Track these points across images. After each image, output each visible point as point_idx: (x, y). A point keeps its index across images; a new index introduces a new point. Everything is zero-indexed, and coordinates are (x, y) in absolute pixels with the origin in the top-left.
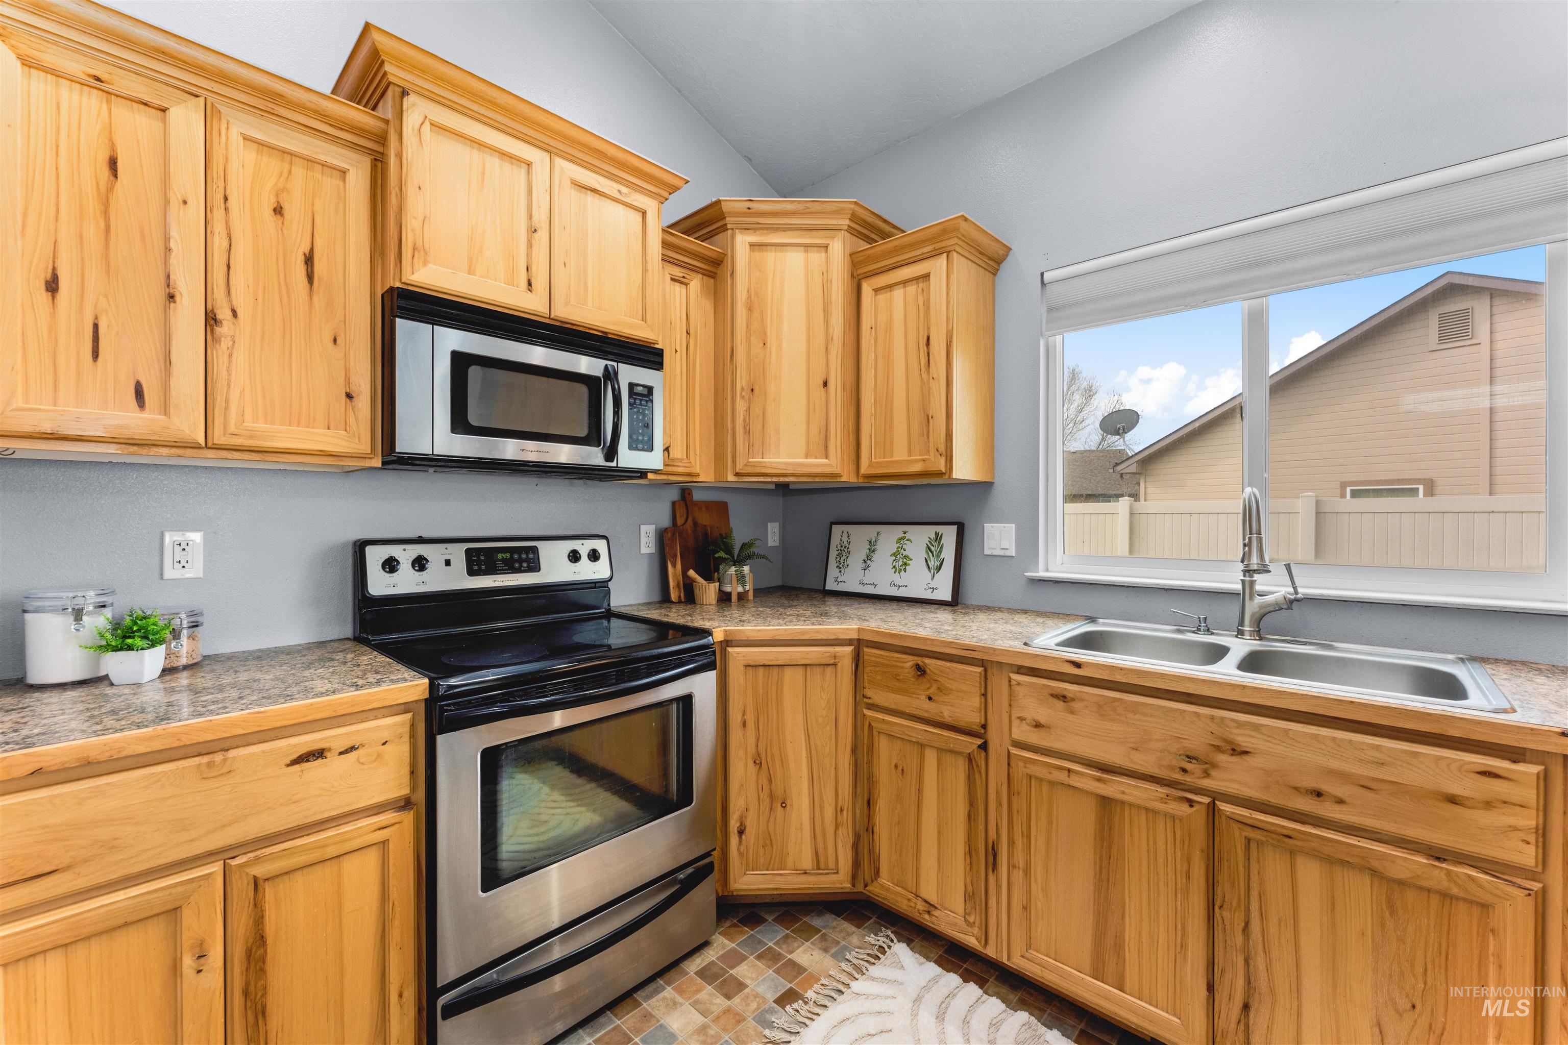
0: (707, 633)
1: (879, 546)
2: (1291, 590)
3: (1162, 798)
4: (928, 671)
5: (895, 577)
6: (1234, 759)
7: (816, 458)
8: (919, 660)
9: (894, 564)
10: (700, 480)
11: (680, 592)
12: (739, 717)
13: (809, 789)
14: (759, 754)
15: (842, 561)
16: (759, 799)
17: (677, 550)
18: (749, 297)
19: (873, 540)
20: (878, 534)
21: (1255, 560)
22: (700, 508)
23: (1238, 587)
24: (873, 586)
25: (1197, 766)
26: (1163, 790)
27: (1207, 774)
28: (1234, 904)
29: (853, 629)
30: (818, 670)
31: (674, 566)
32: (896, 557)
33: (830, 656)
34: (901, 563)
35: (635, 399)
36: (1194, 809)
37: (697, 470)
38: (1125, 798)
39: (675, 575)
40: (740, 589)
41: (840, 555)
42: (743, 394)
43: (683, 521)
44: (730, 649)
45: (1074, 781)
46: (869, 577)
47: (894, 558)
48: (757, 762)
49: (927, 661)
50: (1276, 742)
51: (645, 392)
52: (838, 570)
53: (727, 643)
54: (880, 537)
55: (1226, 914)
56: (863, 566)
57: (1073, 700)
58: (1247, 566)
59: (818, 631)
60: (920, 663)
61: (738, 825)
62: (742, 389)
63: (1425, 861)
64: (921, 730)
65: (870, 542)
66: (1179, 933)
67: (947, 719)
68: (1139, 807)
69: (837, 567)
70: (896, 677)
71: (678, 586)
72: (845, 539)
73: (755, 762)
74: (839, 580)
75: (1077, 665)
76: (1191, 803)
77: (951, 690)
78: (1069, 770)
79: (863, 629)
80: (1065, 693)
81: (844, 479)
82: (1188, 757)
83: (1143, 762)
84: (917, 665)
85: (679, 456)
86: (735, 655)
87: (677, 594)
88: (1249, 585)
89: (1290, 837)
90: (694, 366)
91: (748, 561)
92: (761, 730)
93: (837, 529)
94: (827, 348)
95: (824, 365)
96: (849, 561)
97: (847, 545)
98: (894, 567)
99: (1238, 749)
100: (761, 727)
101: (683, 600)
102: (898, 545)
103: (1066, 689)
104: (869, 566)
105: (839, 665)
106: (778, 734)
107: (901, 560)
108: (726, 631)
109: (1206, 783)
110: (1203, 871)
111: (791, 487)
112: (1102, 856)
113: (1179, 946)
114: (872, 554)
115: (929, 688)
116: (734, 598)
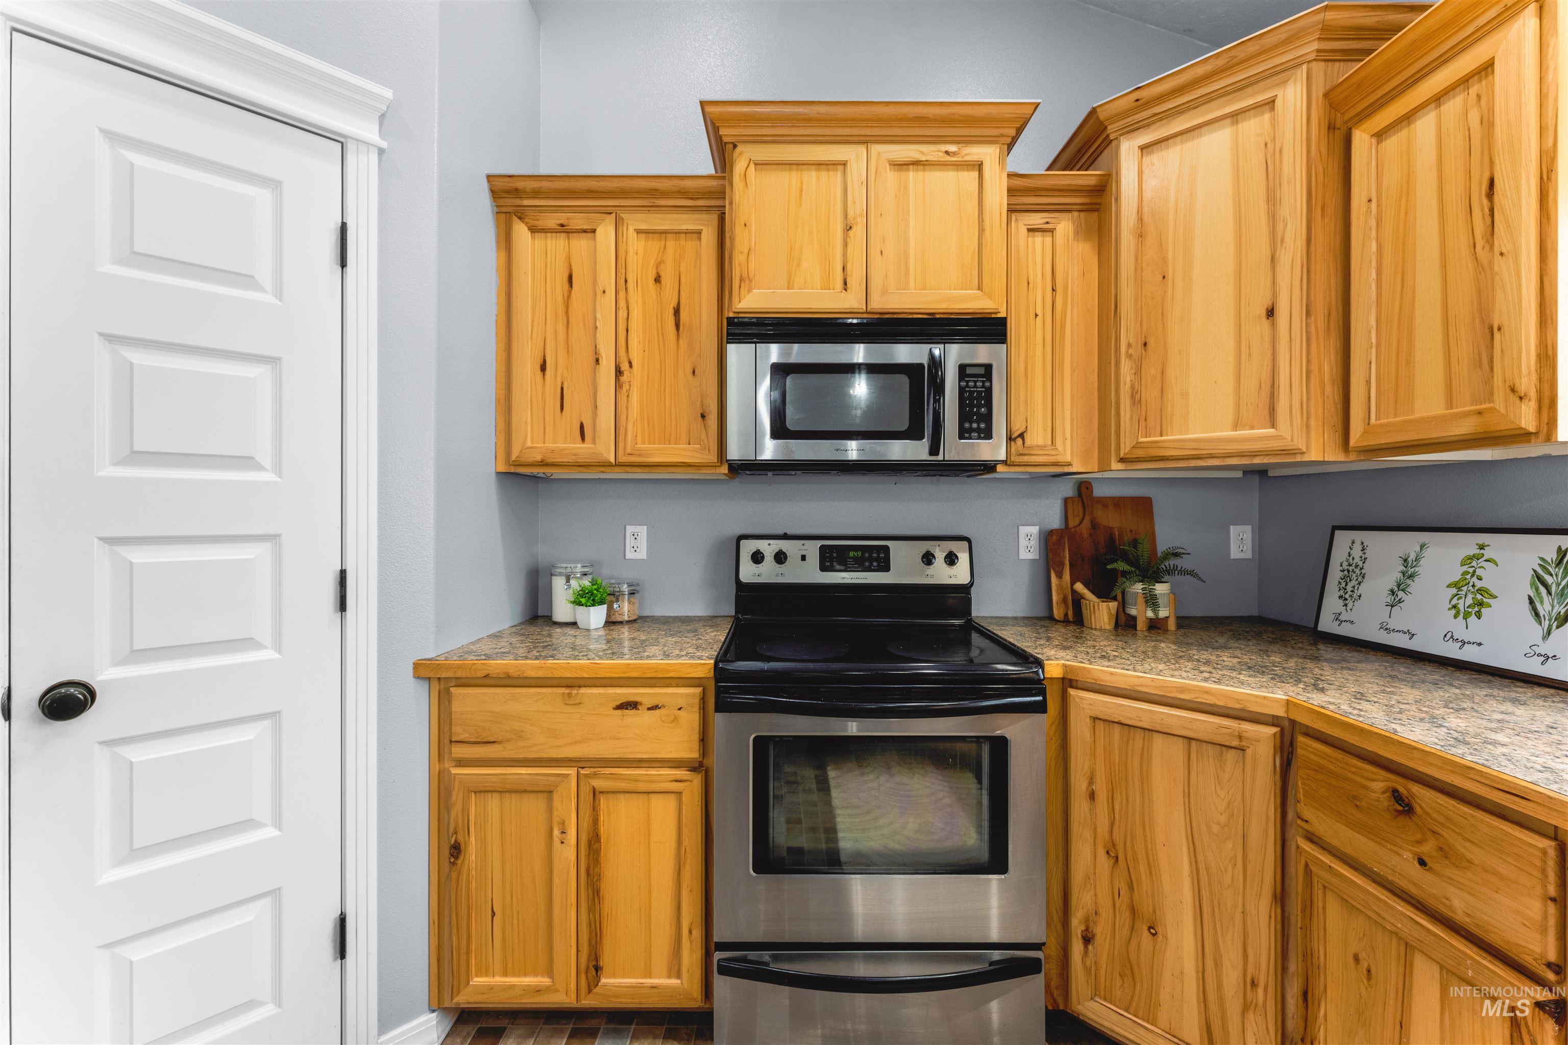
0: (1039, 663)
1: (1423, 568)
4: (1418, 809)
5: (1458, 627)
7: (1252, 428)
8: (1401, 785)
9: (1454, 601)
10: (1075, 470)
11: (1067, 609)
12: (1084, 785)
13: (1195, 927)
14: (1114, 845)
15: (1349, 588)
16: (1114, 905)
17: (1064, 558)
19: (1412, 557)
20: (1422, 547)
22: (1105, 506)
24: (1407, 636)
29: (1281, 699)
30: (1210, 750)
31: (1060, 576)
32: (1459, 589)
33: (1231, 735)
34: (1469, 601)
35: (967, 382)
37: (1068, 458)
39: (1060, 587)
40: (1150, 614)
41: (1346, 579)
42: (1131, 351)
43: (1077, 521)
44: (1072, 692)
46: (1401, 619)
47: (1454, 591)
48: (1112, 854)
49: (1417, 790)
51: (982, 371)
52: (1341, 602)
53: (1068, 682)
54: (1427, 553)
56: (1390, 599)
59: (1207, 692)
60: (1401, 789)
61: (1083, 928)
62: (1129, 345)
64: (1402, 913)
65: (1405, 560)
67: (1460, 917)
69: (1341, 597)
70: (1354, 799)
71: (1065, 600)
72: (1357, 552)
73: (1108, 853)
74: (1342, 618)
77: (1469, 862)
79: (1295, 704)
84: (1395, 791)
85: (1040, 442)
86: (1077, 700)
87: (1062, 610)
90: (1063, 328)
91: (1166, 578)
92: (1117, 812)
93: (1343, 539)
94: (1273, 258)
95: (1269, 283)
96: (1362, 589)
97: (1360, 563)
98: (1454, 607)
100: (1117, 808)
101: (1071, 619)
102: (1465, 568)
104: (1400, 601)
105: (1249, 752)
106: (1144, 827)
107: (1470, 596)
108: (1065, 666)
111: (1270, 474)
114: (1409, 582)
115: (1419, 842)
116: (1141, 624)
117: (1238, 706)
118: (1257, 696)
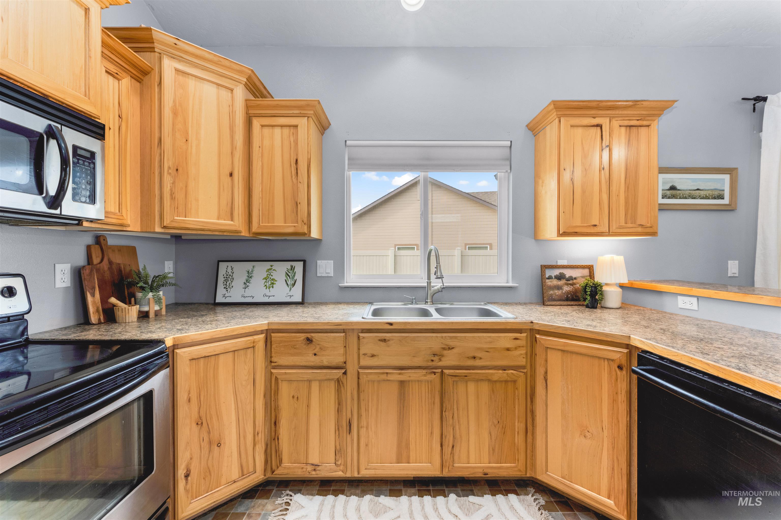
0: (160, 342)
1: (255, 274)
2: (442, 284)
3: (424, 375)
4: (314, 340)
5: (267, 292)
6: (449, 351)
7: (225, 220)
8: (309, 335)
9: (265, 284)
10: (128, 229)
11: (100, 316)
12: (186, 397)
13: (237, 428)
14: (200, 418)
15: (228, 284)
16: (201, 447)
17: (95, 283)
18: (175, 105)
19: (250, 271)
20: (253, 267)
21: (439, 274)
22: (113, 251)
23: (426, 284)
24: (251, 298)
25: (437, 357)
26: (424, 371)
27: (440, 360)
28: (449, 408)
29: (265, 324)
30: (242, 352)
31: (93, 295)
32: (266, 280)
33: (251, 343)
34: (270, 283)
35: (78, 159)
36: (436, 375)
37: (129, 222)
38: (411, 378)
39: (94, 303)
40: (157, 308)
41: (226, 280)
42: (170, 171)
43: (99, 260)
45: (390, 377)
46: (248, 292)
47: (265, 280)
48: (199, 423)
49: (313, 335)
50: (462, 342)
51: (88, 155)
52: (225, 290)
54: (255, 269)
55: (447, 413)
56: (244, 286)
57: (389, 340)
58: (437, 276)
59: (243, 328)
60: (309, 337)
61: (185, 471)
62: (169, 168)
63: (501, 372)
64: (310, 373)
65: (248, 272)
66: (430, 428)
67: (325, 363)
68: (415, 381)
69: (225, 288)
70: (294, 347)
71: (98, 311)
72: (229, 270)
73: (197, 424)
74: (226, 296)
75: (391, 324)
76: (435, 373)
77: (327, 347)
78: (387, 373)
79: (271, 323)
80: (386, 338)
81: (243, 234)
82: (434, 355)
83: (418, 362)
84: (308, 338)
85: (113, 210)
86: (181, 354)
87: (97, 317)
88: (429, 283)
89: (466, 376)
90: (126, 143)
91: (162, 288)
92: (202, 401)
93: (223, 265)
94: (232, 153)
95: (231, 162)
96: (233, 284)
97: (231, 274)
98: (266, 286)
99: (451, 347)
100: (202, 399)
101: (103, 321)
102: (267, 273)
103: (386, 336)
104: (248, 286)
105: (256, 346)
106: (215, 401)
107: (270, 282)
108: (174, 338)
109: (441, 364)
110: (439, 400)
111: (183, 238)
112: (400, 407)
113: (430, 434)
114: (250, 279)
115: (314, 349)
116: (152, 315)
117: (253, 330)
118: (259, 324)
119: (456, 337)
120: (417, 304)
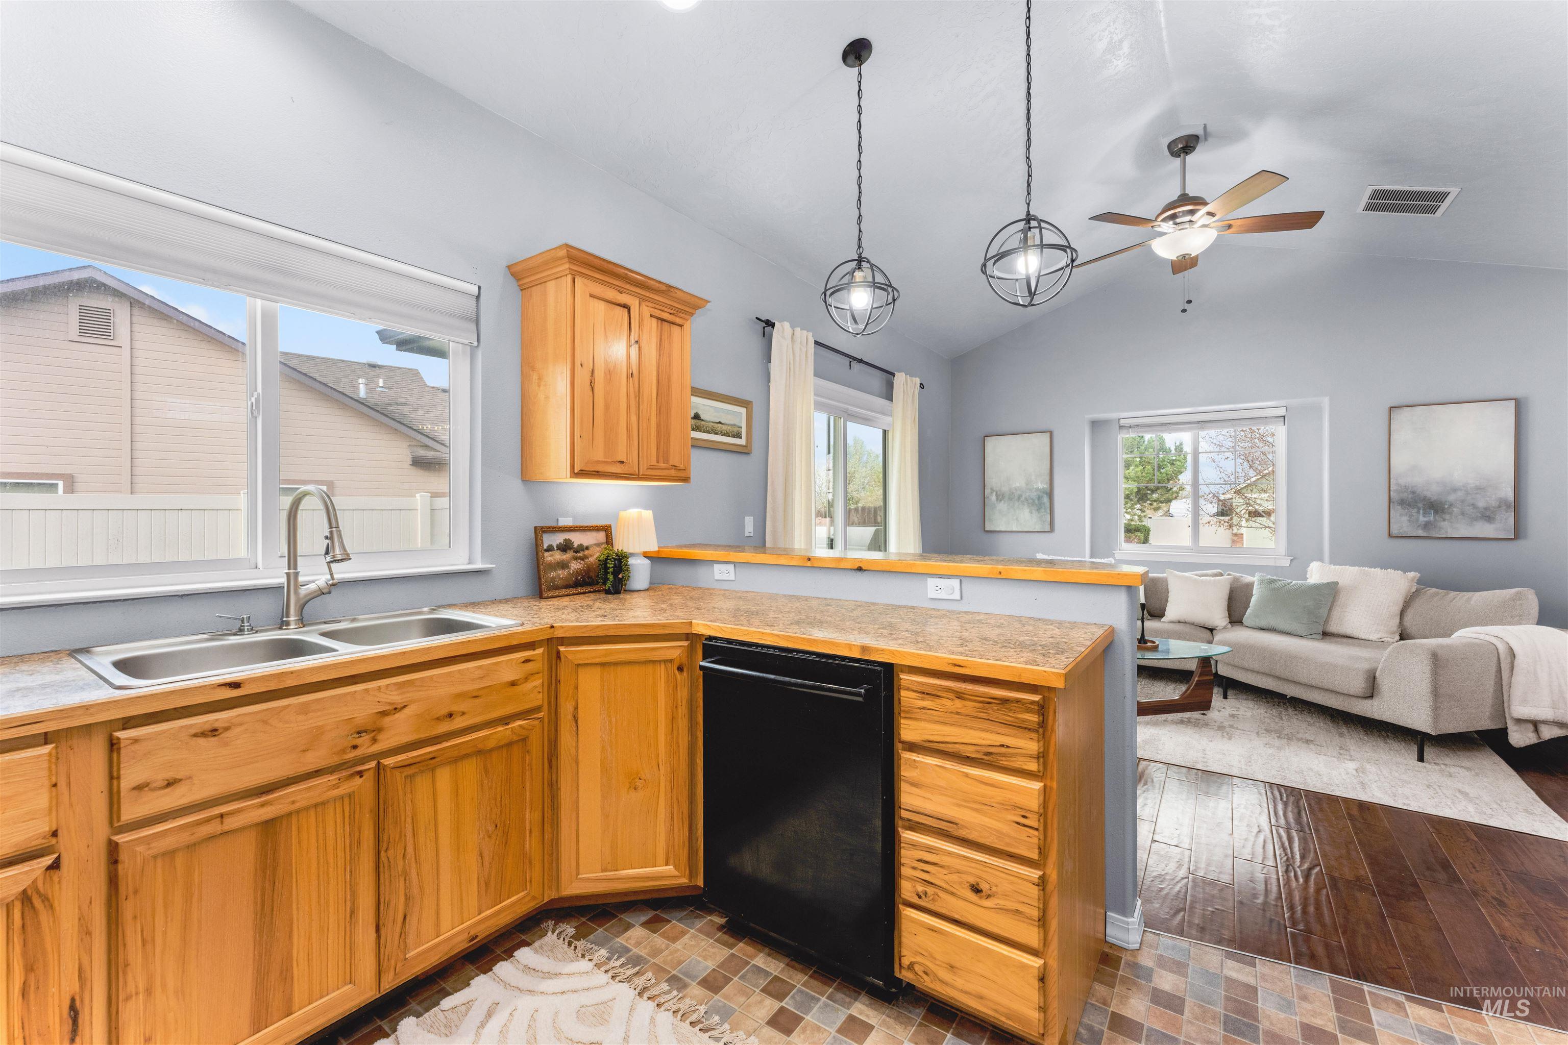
2: (329, 577)
3: (334, 785)
6: (397, 715)
21: (338, 551)
25: (367, 737)
26: (333, 778)
27: (374, 740)
28: (397, 840)
36: (364, 777)
38: (297, 806)
45: (231, 823)
50: (425, 688)
55: (391, 852)
57: (227, 729)
58: (334, 556)
63: (502, 729)
66: (348, 904)
68: (307, 809)
75: (235, 685)
76: (360, 774)
78: (222, 816)
80: (216, 725)
82: (359, 733)
83: (313, 760)
88: (292, 577)
89: (434, 758)
99: (399, 706)
103: (217, 720)
109: (376, 748)
110: (372, 831)
112: (264, 888)
113: (348, 915)
119: (410, 683)
120: (257, 632)
